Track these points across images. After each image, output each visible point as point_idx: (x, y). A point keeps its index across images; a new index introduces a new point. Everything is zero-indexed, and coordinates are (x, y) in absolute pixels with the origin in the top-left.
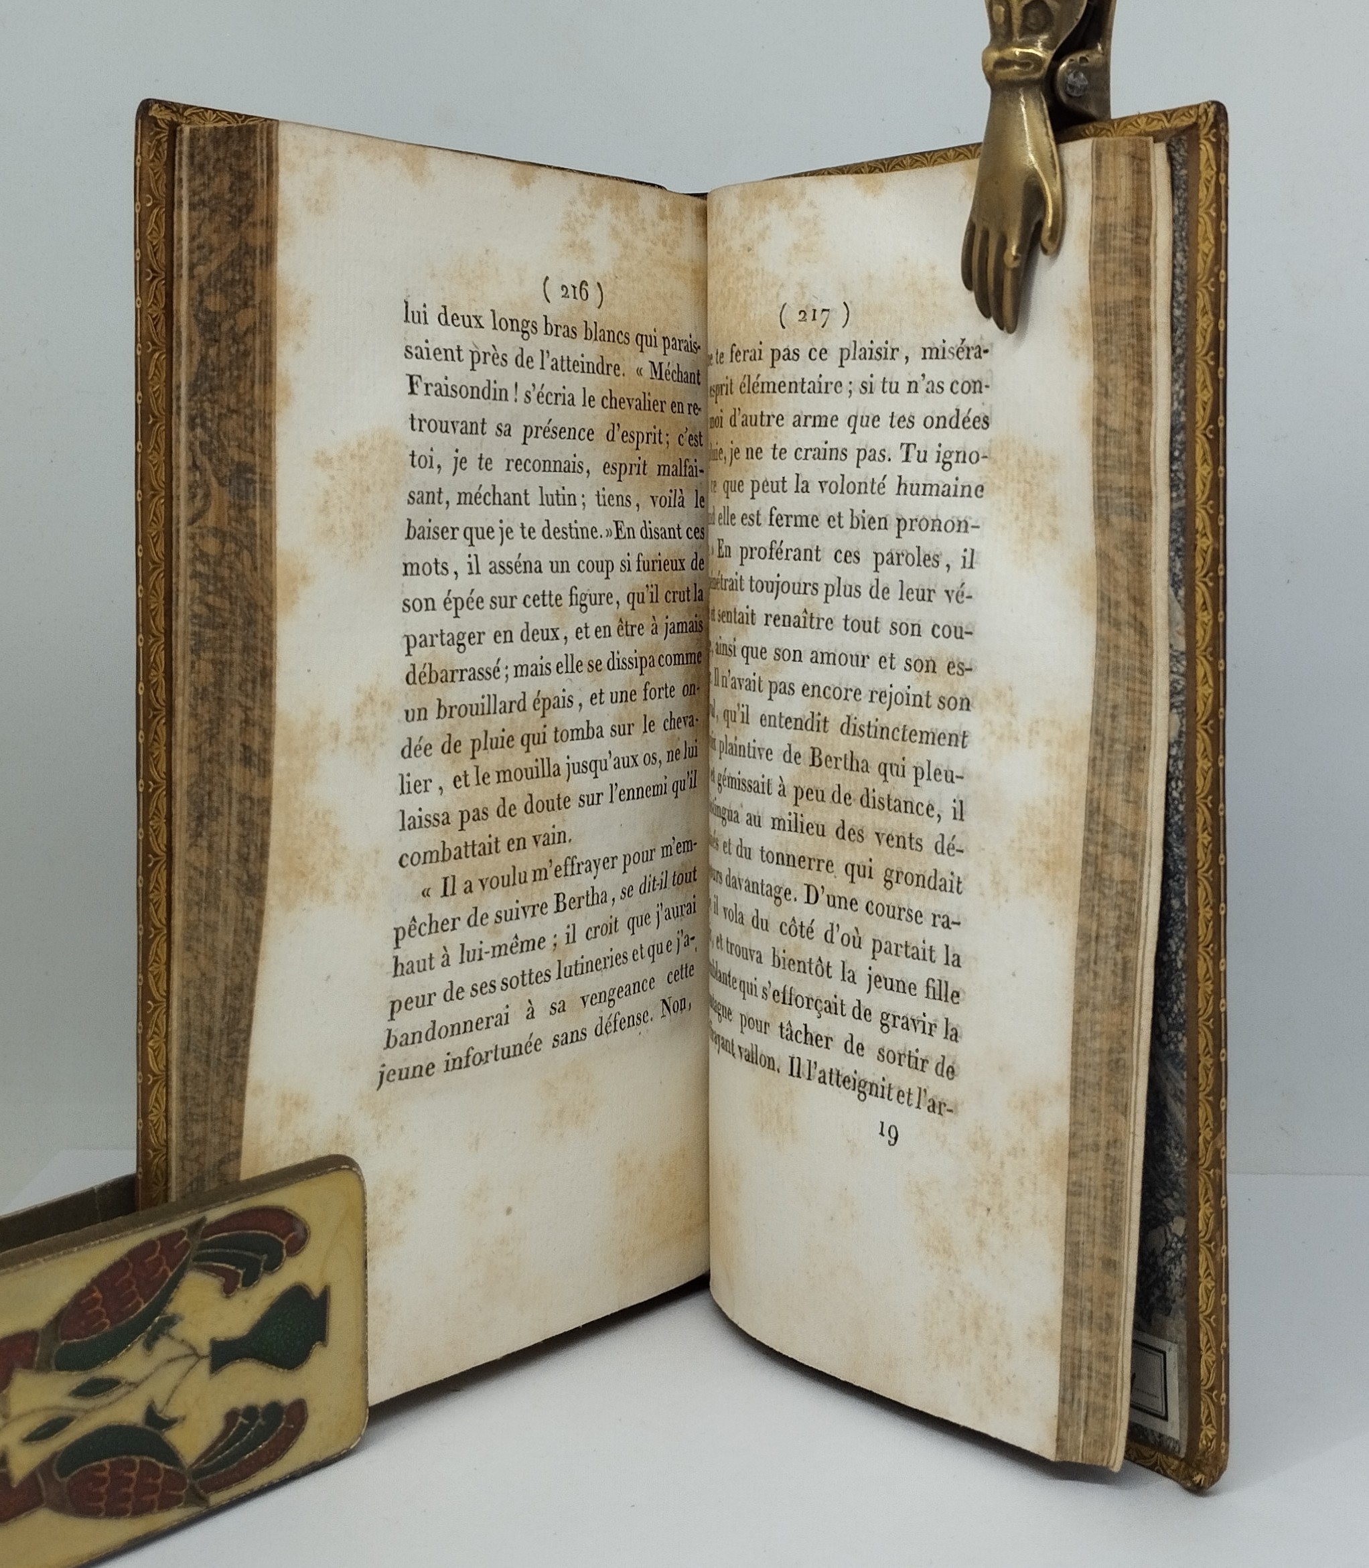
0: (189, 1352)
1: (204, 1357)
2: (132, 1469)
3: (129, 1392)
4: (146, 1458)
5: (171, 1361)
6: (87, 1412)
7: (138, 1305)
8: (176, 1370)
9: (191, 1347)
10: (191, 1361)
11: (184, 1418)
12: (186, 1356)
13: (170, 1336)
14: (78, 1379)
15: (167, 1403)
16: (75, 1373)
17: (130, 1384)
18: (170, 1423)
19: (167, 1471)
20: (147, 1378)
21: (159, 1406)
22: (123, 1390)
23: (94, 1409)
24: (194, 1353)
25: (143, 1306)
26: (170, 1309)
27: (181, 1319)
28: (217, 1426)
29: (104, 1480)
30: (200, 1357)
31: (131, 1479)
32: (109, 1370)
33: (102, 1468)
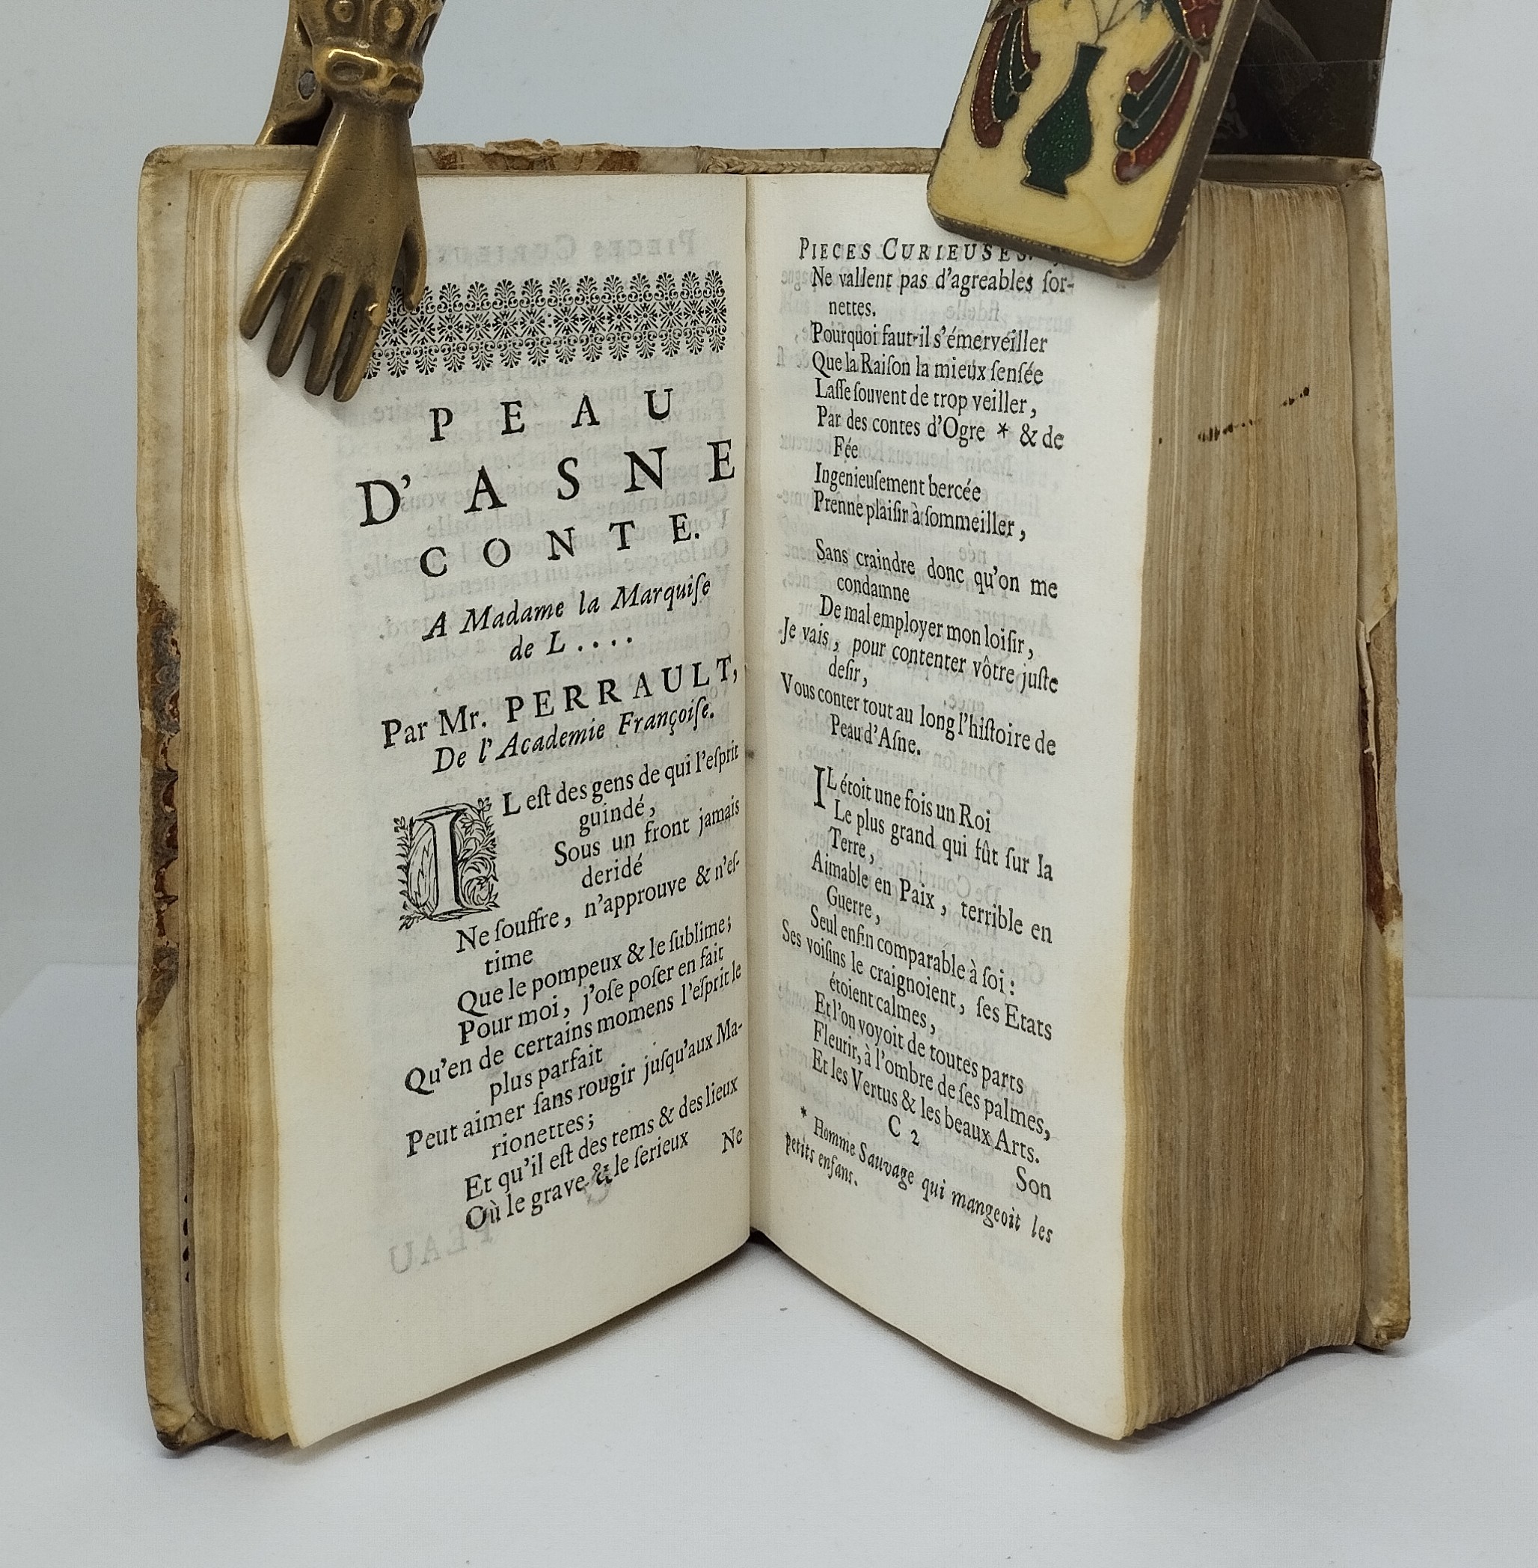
0: (1112, 24)
1: (1098, 38)
9: (1116, 24)
10: (1103, 27)
12: (1111, 18)
24: (1108, 29)
30: (1100, 34)
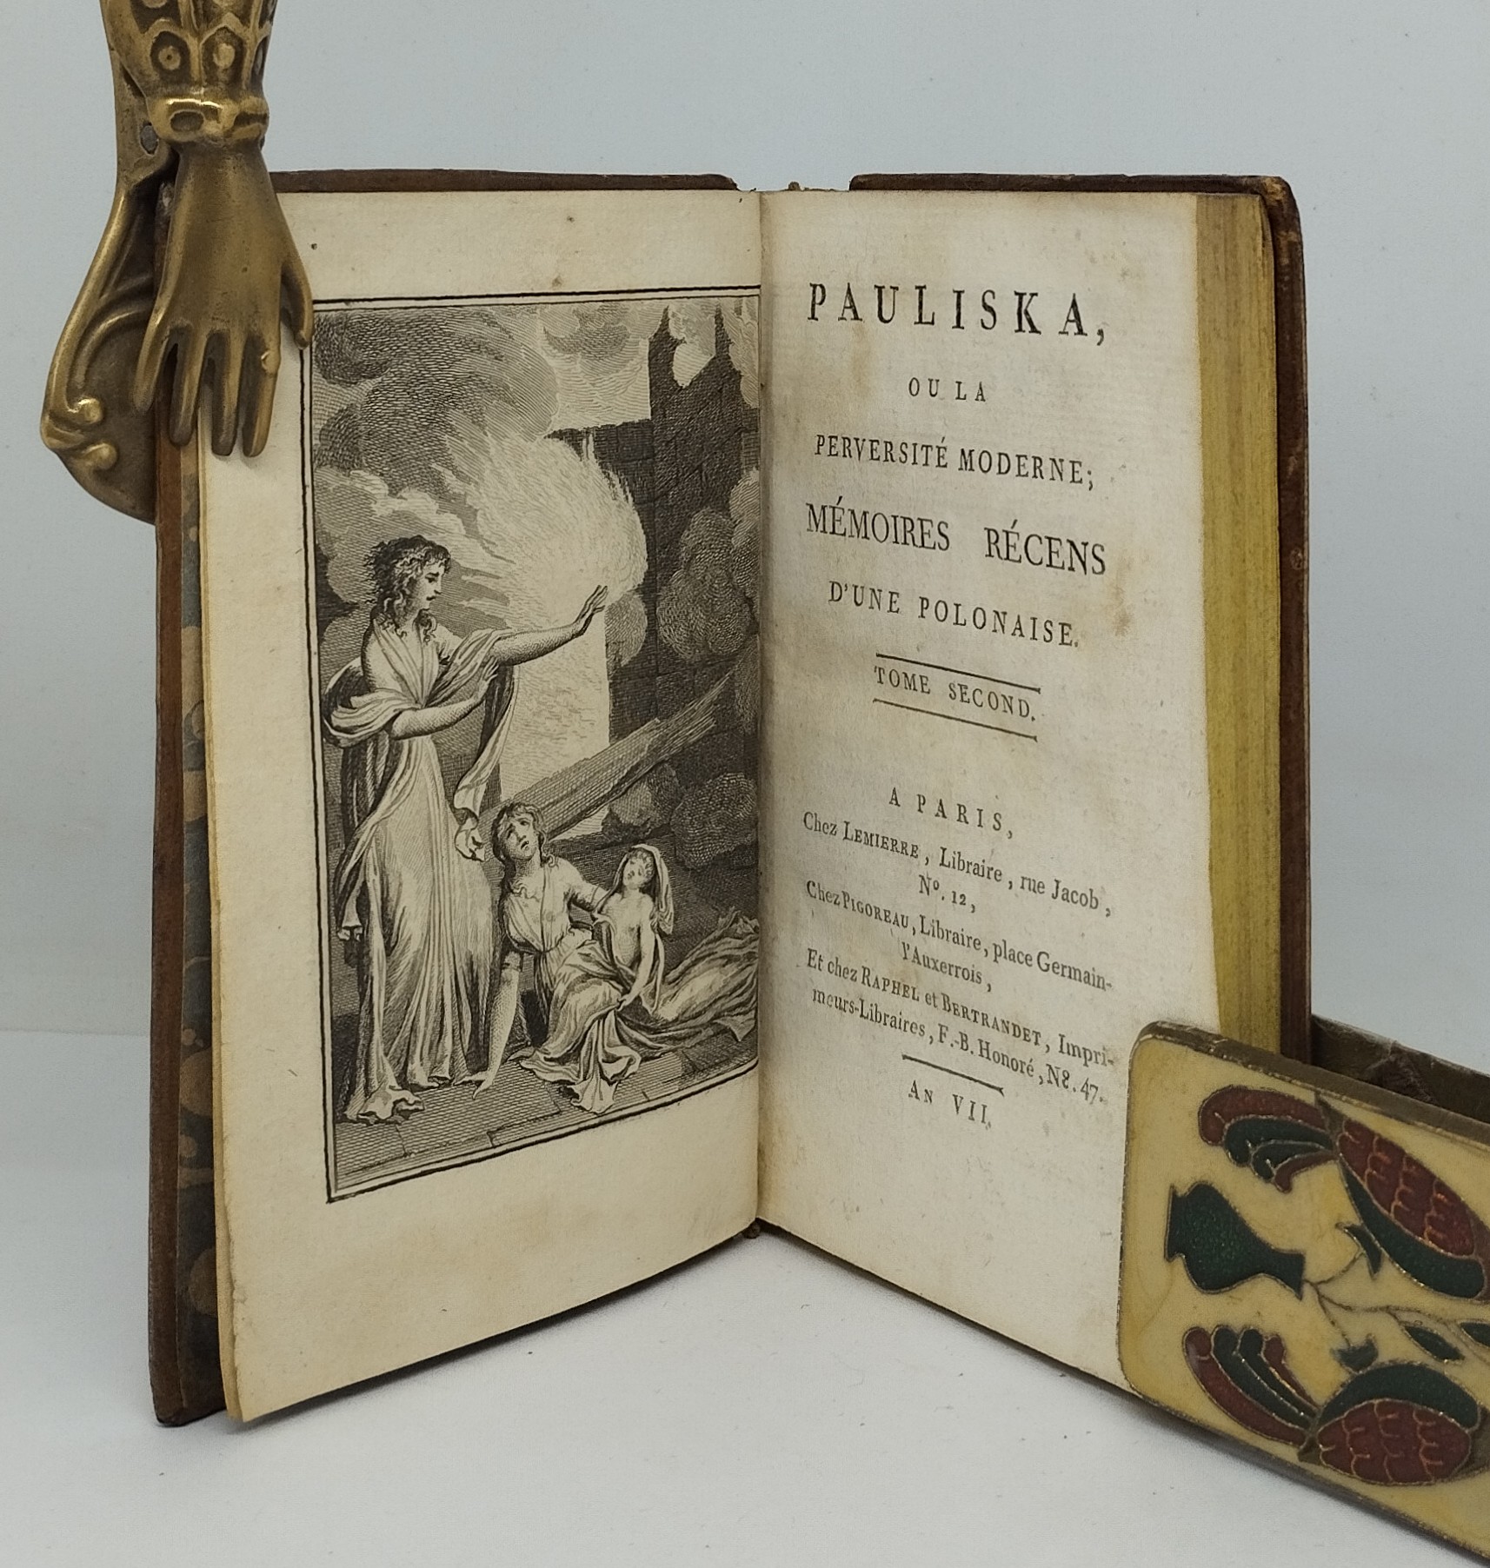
0: (1327, 1304)
1: (1312, 1284)
2: (1398, 1208)
3: (1397, 1309)
5: (1348, 1308)
6: (1445, 1324)
7: (1383, 1408)
8: (1342, 1292)
11: (1337, 1226)
13: (1347, 1341)
14: (1450, 1370)
15: (1354, 1261)
17: (1395, 1317)
18: (1353, 1231)
20: (1374, 1310)
21: (1364, 1262)
22: (1405, 1317)
23: (1439, 1320)
26: (1342, 1375)
27: (1331, 1350)
28: (1301, 1181)
30: (1315, 1286)
32: (1417, 1355)
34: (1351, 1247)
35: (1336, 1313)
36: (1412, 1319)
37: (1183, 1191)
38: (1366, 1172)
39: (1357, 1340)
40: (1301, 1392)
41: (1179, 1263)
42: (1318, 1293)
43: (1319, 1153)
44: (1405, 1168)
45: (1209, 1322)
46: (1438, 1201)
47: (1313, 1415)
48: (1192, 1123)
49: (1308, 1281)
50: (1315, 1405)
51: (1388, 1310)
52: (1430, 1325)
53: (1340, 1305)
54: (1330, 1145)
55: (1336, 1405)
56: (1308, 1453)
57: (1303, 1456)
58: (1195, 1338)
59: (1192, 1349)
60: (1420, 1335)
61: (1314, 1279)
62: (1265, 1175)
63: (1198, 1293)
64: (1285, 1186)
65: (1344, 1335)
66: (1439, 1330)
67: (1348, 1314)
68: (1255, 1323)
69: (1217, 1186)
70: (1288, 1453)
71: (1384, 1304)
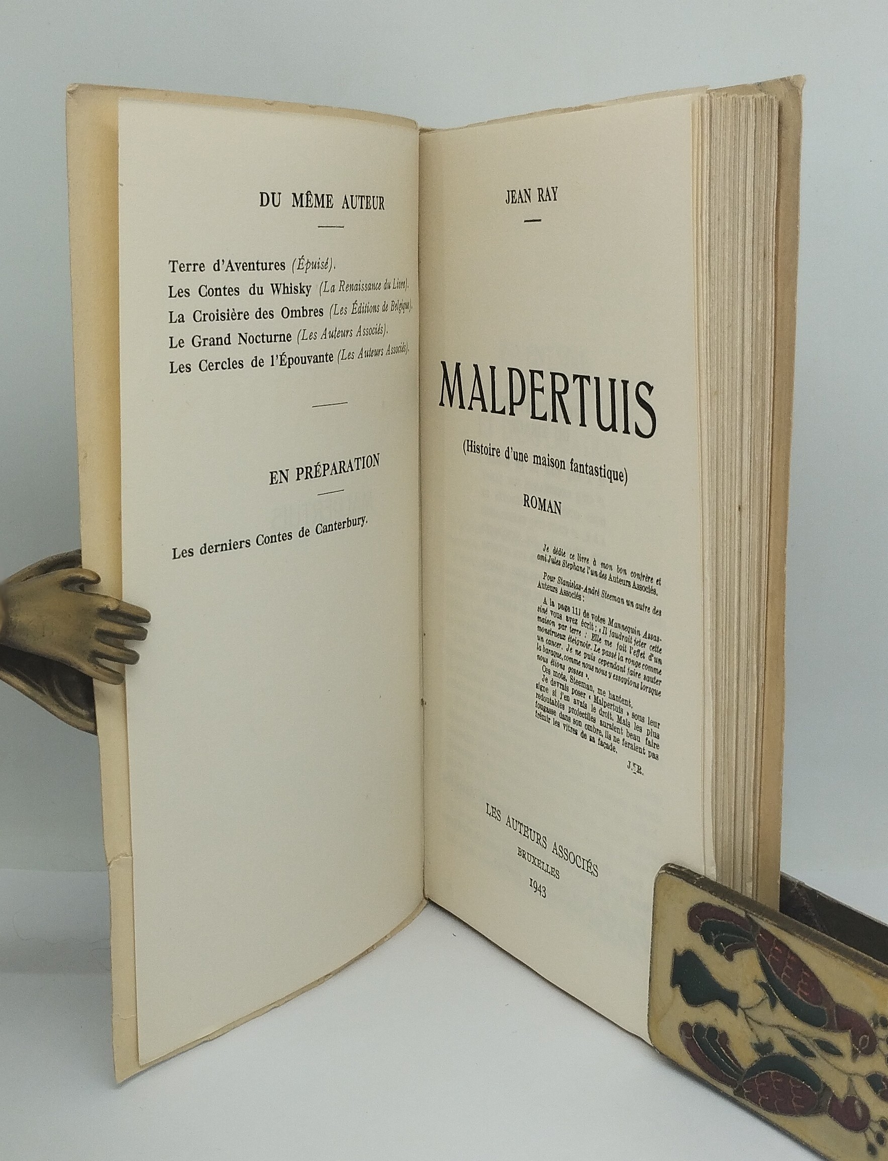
2: (784, 976)
3: (784, 1027)
4: (777, 977)
5: (760, 1023)
6: (806, 1038)
7: (775, 1075)
8: (757, 1014)
11: (755, 981)
13: (759, 1040)
14: (809, 1061)
15: (763, 1000)
16: (812, 1068)
17: (782, 1030)
18: (762, 985)
19: (767, 956)
20: (773, 1026)
21: (768, 1001)
22: (787, 1032)
23: (804, 1036)
25: (772, 1072)
26: (756, 1057)
27: (751, 1044)
28: (737, 956)
29: (802, 985)
31: (787, 971)
32: (793, 1052)
33: (801, 994)
34: (760, 993)
35: (754, 1025)
36: (791, 1033)
37: (680, 953)
38: (770, 956)
39: (764, 1040)
40: (736, 1061)
41: (678, 988)
42: (745, 1013)
43: (748, 943)
44: (789, 957)
45: (692, 1022)
46: (804, 975)
47: (742, 1074)
48: (685, 919)
49: (740, 1007)
50: (743, 1069)
51: (778, 1026)
52: (799, 1038)
53: (755, 1021)
54: (753, 940)
55: (753, 1070)
56: (739, 1092)
57: (735, 1093)
58: (685, 1027)
59: (683, 1033)
60: (793, 1041)
61: (743, 1006)
62: (719, 949)
63: (687, 1006)
64: (730, 958)
65: (757, 1037)
66: (804, 1041)
67: (759, 1026)
68: (714, 1024)
69: (697, 954)
70: (730, 1091)
71: (777, 1024)
